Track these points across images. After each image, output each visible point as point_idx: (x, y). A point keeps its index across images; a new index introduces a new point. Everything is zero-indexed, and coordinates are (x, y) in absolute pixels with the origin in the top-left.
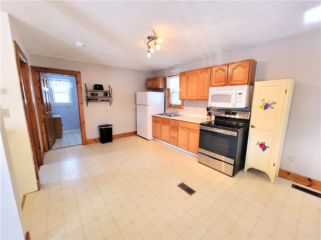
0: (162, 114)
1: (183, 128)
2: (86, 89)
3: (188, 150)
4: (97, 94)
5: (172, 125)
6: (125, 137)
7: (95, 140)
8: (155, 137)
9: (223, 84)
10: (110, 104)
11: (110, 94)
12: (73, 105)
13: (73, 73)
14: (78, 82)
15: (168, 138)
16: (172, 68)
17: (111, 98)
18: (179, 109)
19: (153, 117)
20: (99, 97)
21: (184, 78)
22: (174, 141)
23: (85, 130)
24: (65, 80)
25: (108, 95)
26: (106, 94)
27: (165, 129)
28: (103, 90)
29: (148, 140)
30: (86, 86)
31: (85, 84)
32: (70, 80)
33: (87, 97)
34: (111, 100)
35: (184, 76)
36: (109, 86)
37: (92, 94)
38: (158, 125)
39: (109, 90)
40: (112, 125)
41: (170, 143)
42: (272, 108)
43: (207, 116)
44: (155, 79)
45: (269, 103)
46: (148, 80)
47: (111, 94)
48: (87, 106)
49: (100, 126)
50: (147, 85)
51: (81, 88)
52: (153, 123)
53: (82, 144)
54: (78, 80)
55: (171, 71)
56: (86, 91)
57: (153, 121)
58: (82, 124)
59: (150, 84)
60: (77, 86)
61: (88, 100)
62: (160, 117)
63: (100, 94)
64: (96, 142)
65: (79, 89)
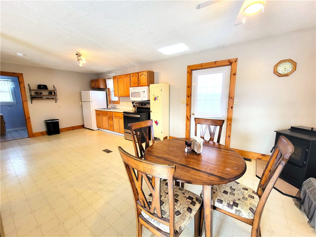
0: (105, 109)
1: (116, 117)
2: (29, 88)
3: (120, 133)
4: (41, 93)
5: (109, 116)
6: (73, 130)
7: (41, 133)
8: (99, 127)
9: (137, 85)
10: (56, 101)
11: (54, 93)
12: (16, 104)
13: (15, 75)
14: (21, 82)
15: (107, 127)
16: (109, 72)
17: (56, 96)
18: (117, 104)
19: (96, 111)
20: (43, 96)
21: (116, 80)
22: (111, 128)
23: (31, 125)
24: (5, 80)
25: (53, 94)
26: (50, 93)
27: (105, 119)
28: (47, 89)
29: (93, 130)
30: (29, 86)
31: (29, 84)
32: (11, 80)
33: (31, 95)
34: (56, 98)
35: (115, 79)
36: (54, 86)
37: (36, 93)
38: (100, 117)
39: (53, 90)
40: (58, 120)
41: (109, 130)
42: (158, 100)
43: (133, 108)
44: (97, 81)
45: (156, 97)
46: (92, 81)
47: (56, 93)
48: (32, 103)
49: (45, 121)
50: (91, 85)
51: (24, 87)
52: (96, 116)
53: (29, 137)
54: (21, 80)
55: (108, 75)
56: (30, 90)
57: (96, 114)
58: (27, 119)
59: (93, 85)
60: (20, 85)
61: (33, 98)
62: (101, 111)
63: (45, 93)
64: (43, 135)
65: (23, 89)
